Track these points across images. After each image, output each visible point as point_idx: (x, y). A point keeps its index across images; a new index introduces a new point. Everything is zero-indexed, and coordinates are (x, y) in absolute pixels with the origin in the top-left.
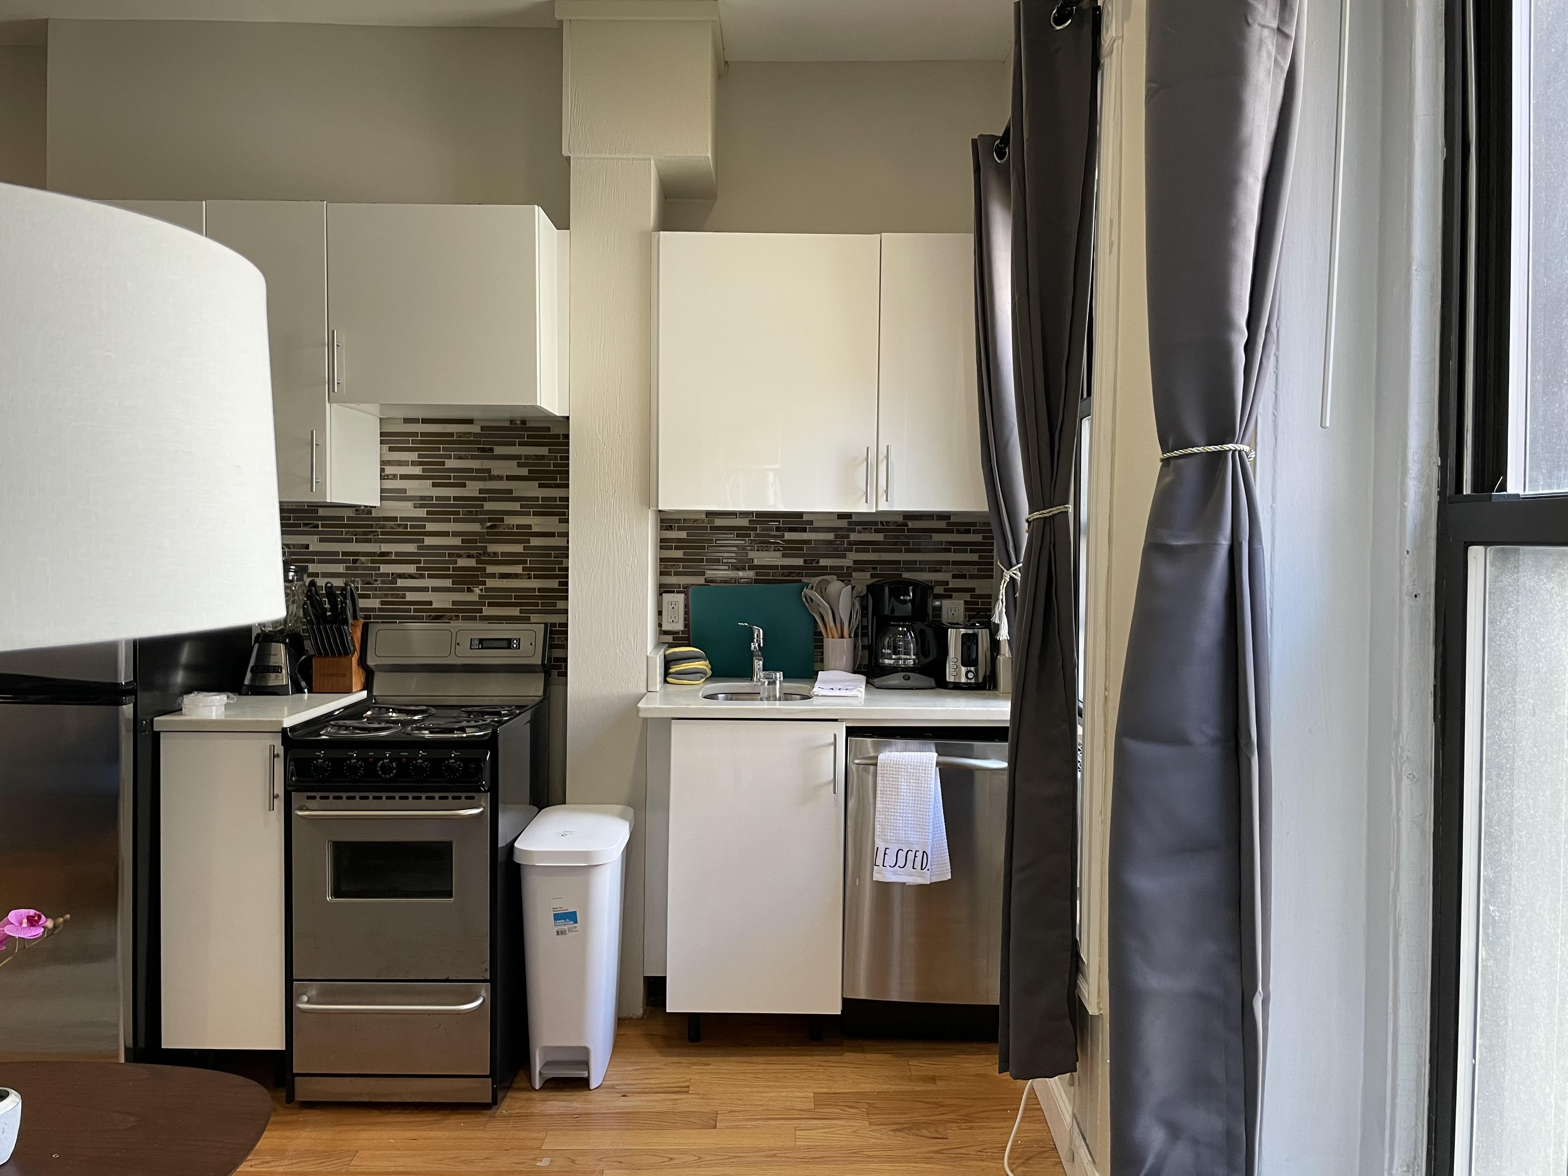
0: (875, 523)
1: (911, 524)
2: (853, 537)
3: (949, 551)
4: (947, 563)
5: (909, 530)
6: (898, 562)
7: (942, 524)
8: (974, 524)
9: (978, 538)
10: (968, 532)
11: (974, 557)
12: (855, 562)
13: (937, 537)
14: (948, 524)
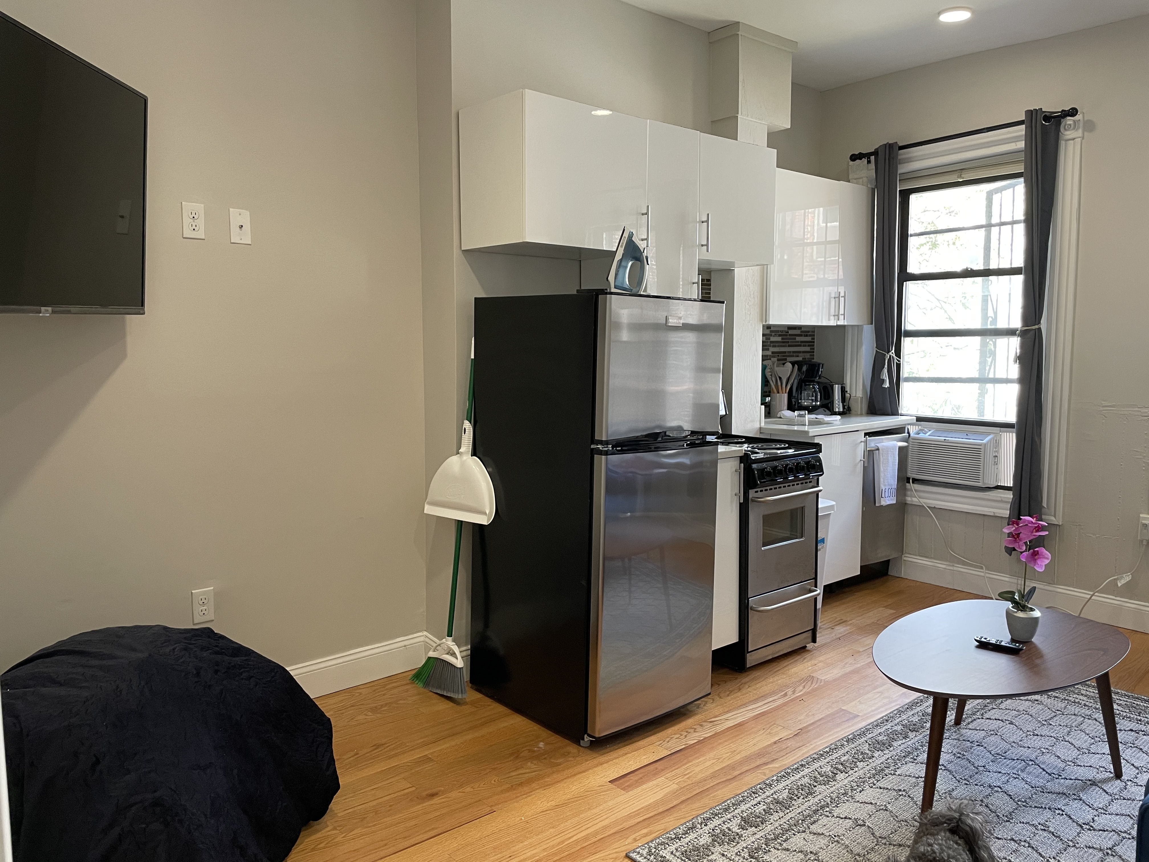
0: (778, 331)
1: (791, 332)
2: (773, 339)
3: (800, 346)
4: (800, 352)
5: (790, 335)
6: (785, 352)
7: (798, 332)
8: (809, 332)
9: (809, 339)
10: (807, 336)
11: (808, 349)
12: (773, 353)
13: (798, 339)
14: (801, 332)
